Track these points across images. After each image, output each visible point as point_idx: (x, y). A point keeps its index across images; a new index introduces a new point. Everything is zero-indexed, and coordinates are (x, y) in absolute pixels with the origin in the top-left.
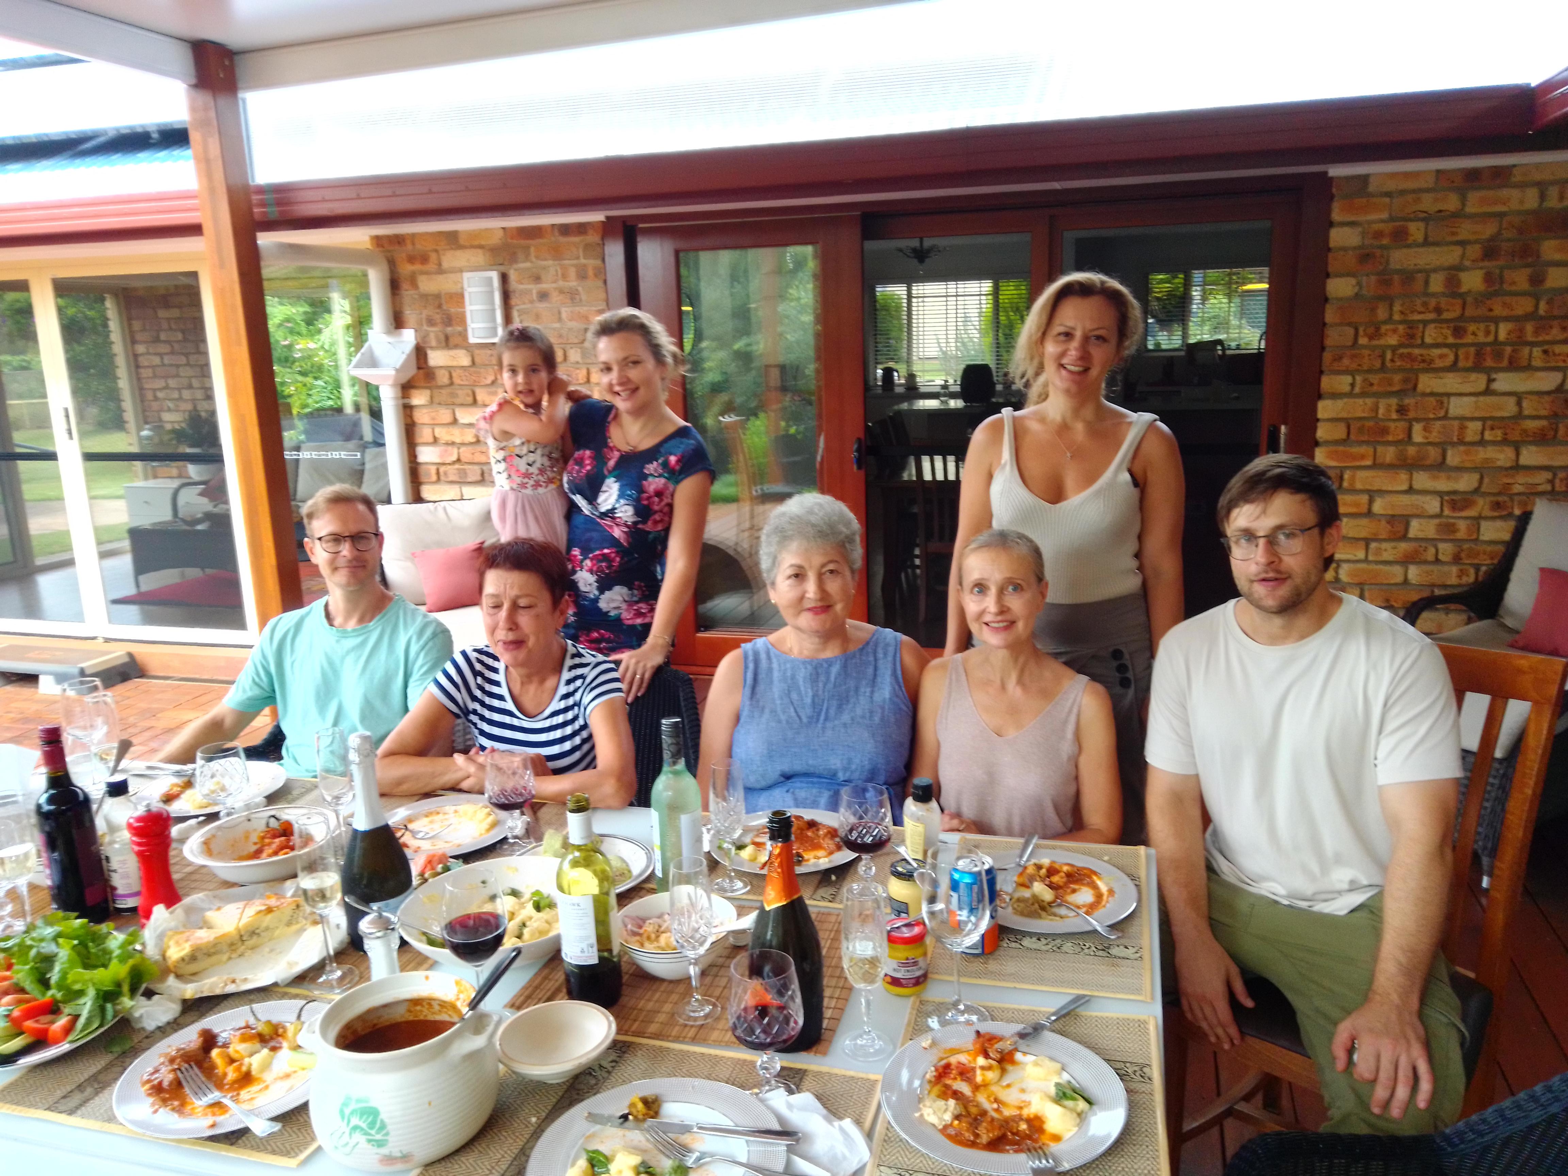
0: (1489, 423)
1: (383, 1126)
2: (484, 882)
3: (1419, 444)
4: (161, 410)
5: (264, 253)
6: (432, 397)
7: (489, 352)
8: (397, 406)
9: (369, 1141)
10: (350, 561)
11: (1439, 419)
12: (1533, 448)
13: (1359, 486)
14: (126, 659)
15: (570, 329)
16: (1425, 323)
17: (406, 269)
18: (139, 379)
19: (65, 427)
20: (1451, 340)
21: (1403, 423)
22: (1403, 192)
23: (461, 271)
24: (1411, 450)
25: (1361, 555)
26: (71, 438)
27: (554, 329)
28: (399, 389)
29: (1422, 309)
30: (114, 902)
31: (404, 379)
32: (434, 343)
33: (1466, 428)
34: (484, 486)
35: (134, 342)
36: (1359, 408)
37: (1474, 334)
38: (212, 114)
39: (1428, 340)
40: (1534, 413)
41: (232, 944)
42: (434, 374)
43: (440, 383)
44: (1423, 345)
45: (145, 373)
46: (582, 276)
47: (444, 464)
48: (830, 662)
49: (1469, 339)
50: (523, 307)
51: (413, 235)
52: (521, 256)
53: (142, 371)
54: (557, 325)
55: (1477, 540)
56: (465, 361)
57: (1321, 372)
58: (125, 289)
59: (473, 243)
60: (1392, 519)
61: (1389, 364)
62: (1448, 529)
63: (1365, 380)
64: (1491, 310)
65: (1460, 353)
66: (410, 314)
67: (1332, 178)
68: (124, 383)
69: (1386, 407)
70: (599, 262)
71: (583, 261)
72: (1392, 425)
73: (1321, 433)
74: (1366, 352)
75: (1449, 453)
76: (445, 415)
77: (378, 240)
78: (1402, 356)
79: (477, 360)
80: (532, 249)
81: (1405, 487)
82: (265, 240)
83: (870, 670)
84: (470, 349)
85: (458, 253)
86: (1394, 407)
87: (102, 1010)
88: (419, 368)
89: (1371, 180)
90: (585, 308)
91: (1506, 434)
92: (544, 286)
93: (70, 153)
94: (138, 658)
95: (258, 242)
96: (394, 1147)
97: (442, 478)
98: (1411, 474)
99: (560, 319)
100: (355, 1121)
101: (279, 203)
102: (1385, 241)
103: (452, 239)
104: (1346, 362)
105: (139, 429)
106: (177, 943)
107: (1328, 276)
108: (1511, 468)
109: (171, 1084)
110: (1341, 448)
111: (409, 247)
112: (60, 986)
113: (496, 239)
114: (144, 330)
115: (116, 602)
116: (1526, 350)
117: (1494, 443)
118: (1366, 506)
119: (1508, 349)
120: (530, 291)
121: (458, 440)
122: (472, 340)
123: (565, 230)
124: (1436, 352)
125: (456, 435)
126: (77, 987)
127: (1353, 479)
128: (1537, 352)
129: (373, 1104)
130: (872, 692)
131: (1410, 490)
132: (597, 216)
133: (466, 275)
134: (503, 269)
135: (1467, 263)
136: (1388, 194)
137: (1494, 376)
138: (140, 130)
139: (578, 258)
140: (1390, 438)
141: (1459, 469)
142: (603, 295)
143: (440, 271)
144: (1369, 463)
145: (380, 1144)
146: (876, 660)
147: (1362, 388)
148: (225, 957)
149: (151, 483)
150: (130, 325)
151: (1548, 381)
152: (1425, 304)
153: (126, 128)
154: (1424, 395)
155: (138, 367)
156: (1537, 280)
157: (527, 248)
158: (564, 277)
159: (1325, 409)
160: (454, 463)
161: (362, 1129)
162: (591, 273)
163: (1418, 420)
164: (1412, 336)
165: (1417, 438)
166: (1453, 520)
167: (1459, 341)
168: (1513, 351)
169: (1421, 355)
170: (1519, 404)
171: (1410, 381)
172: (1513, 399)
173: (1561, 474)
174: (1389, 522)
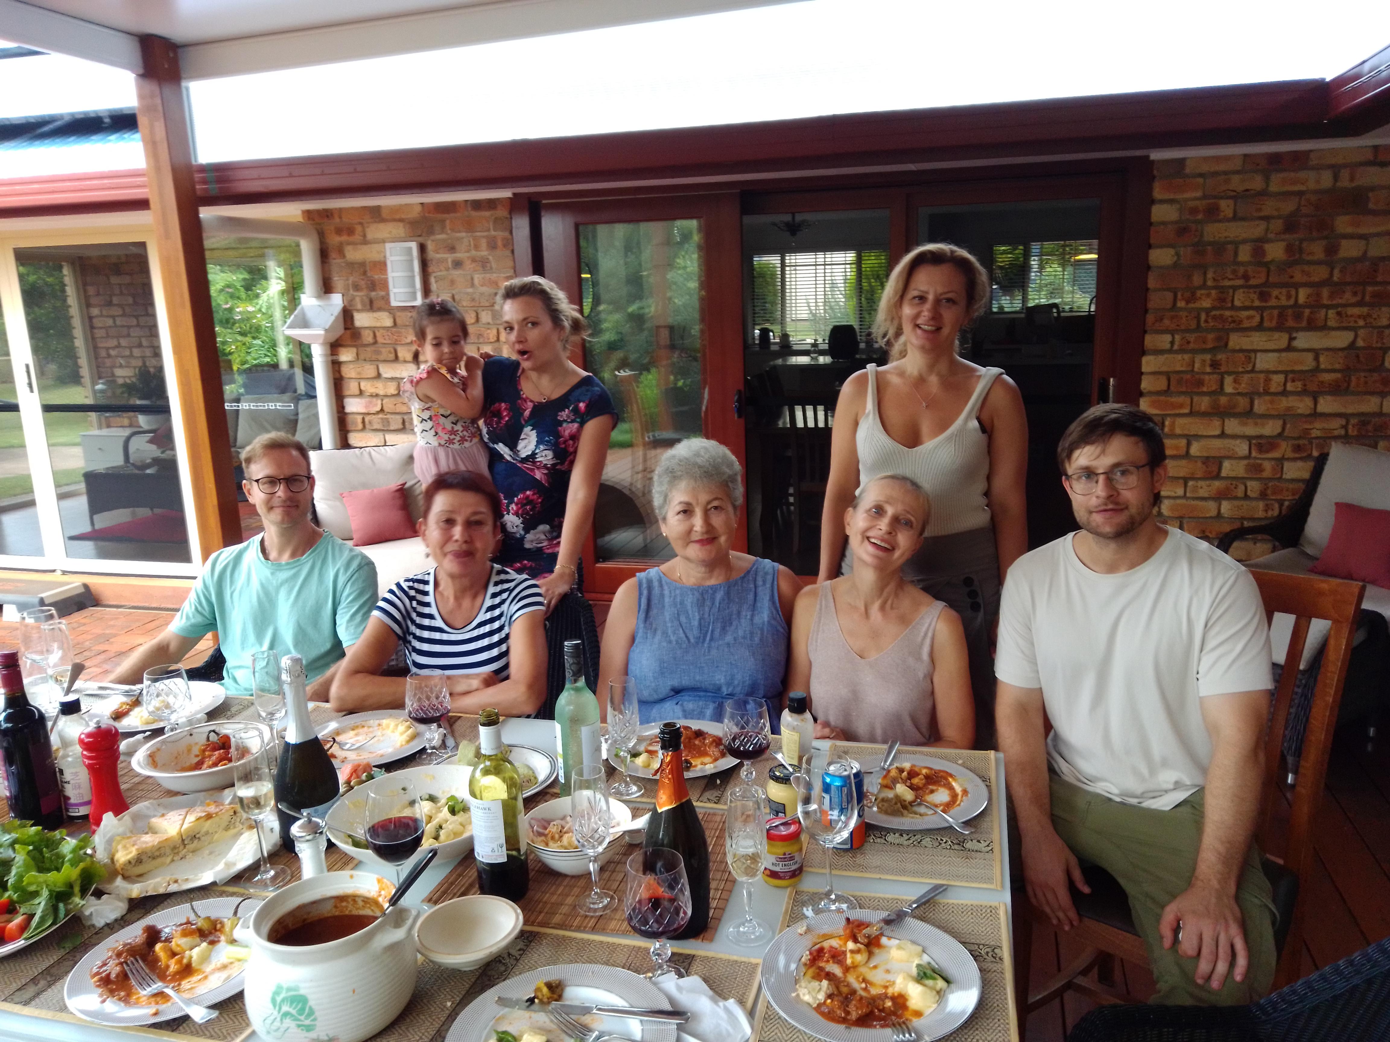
0: (1290, 376)
1: (312, 1012)
2: (404, 789)
3: (1230, 394)
4: (113, 367)
5: (205, 225)
6: (357, 354)
7: (410, 314)
8: (326, 362)
9: (299, 1026)
10: (285, 501)
11: (1248, 372)
12: (1329, 398)
13: (1178, 431)
14: (82, 590)
15: (482, 294)
16: (1235, 288)
17: (334, 240)
18: (93, 338)
19: (27, 381)
20: (1257, 303)
21: (1215, 376)
22: (1215, 174)
23: (384, 241)
24: (1223, 400)
25: (1180, 492)
26: (32, 391)
27: (467, 293)
28: (328, 347)
29: (1231, 277)
30: (67, 810)
31: (332, 339)
32: (359, 306)
33: (1270, 380)
34: (405, 433)
35: (88, 305)
36: (1178, 362)
37: (1277, 298)
38: (158, 101)
39: (1237, 303)
40: (1330, 367)
41: (175, 848)
42: (359, 334)
43: (365, 342)
44: (1233, 308)
45: (99, 333)
46: (492, 246)
47: (369, 414)
48: (714, 589)
49: (1273, 302)
50: (439, 274)
51: (340, 210)
52: (437, 228)
53: (96, 331)
54: (470, 290)
56: (388, 322)
57: (1145, 332)
58: (81, 258)
59: (395, 216)
60: (1206, 460)
61: (1203, 324)
62: (1256, 468)
63: (1183, 338)
64: (1292, 277)
65: (1265, 314)
66: (338, 281)
67: (1153, 161)
68: (79, 343)
69: (1201, 362)
70: (507, 234)
71: (493, 233)
72: (1207, 377)
73: (1145, 384)
74: (1185, 314)
75: (1256, 402)
76: (370, 370)
77: (308, 214)
78: (1214, 318)
79: (398, 321)
80: (448, 222)
81: (1217, 432)
82: (206, 213)
83: (751, 596)
84: (392, 311)
85: (381, 226)
86: (1208, 362)
87: (55, 909)
88: (346, 329)
89: (1188, 162)
90: (495, 275)
91: (1305, 385)
92: (459, 255)
93: (30, 135)
94: (93, 589)
95: (201, 216)
96: (322, 1031)
97: (367, 426)
98: (1223, 421)
99: (473, 285)
100: (285, 1008)
101: (219, 180)
102: (1200, 217)
103: (376, 214)
104: (1166, 322)
105: (94, 383)
106: (125, 847)
107: (1150, 247)
108: (1310, 415)
109: (117, 976)
110: (1162, 398)
111: (337, 220)
112: (18, 887)
113: (416, 213)
114: (98, 294)
115: (72, 538)
116: (1323, 312)
117: (1295, 393)
118: (1185, 449)
119: (1307, 311)
120: (446, 259)
121: (381, 393)
122: (394, 303)
123: (477, 205)
124: (1245, 314)
125: (380, 388)
126: (32, 888)
127: (1172, 425)
128: (1331, 313)
129: (302, 992)
130: (752, 616)
131: (1223, 435)
132: (505, 193)
133: (388, 246)
134: (421, 240)
135: (1271, 236)
136: (1201, 175)
137: (1295, 335)
138: (93, 115)
139: (489, 230)
140: (1205, 389)
141: (1266, 416)
142: (510, 263)
143: (365, 242)
144: (1186, 411)
145: (309, 1028)
146: (756, 587)
147: (1181, 345)
148: (169, 859)
149: (105, 432)
150: (85, 291)
151: (1341, 339)
152: (1234, 272)
153: (80, 113)
154: (1234, 351)
155: (92, 327)
156: (1332, 250)
157: (443, 222)
158: (477, 247)
159: (1148, 363)
160: (378, 413)
161: (292, 1015)
162: (500, 243)
163: (1229, 373)
164: (1223, 300)
165: (1229, 389)
166: (1260, 462)
167: (1264, 304)
168: (1311, 313)
169: (1232, 317)
170: (1316, 359)
171: (1223, 340)
172: (1311, 355)
173: (1353, 421)
174: (1205, 463)
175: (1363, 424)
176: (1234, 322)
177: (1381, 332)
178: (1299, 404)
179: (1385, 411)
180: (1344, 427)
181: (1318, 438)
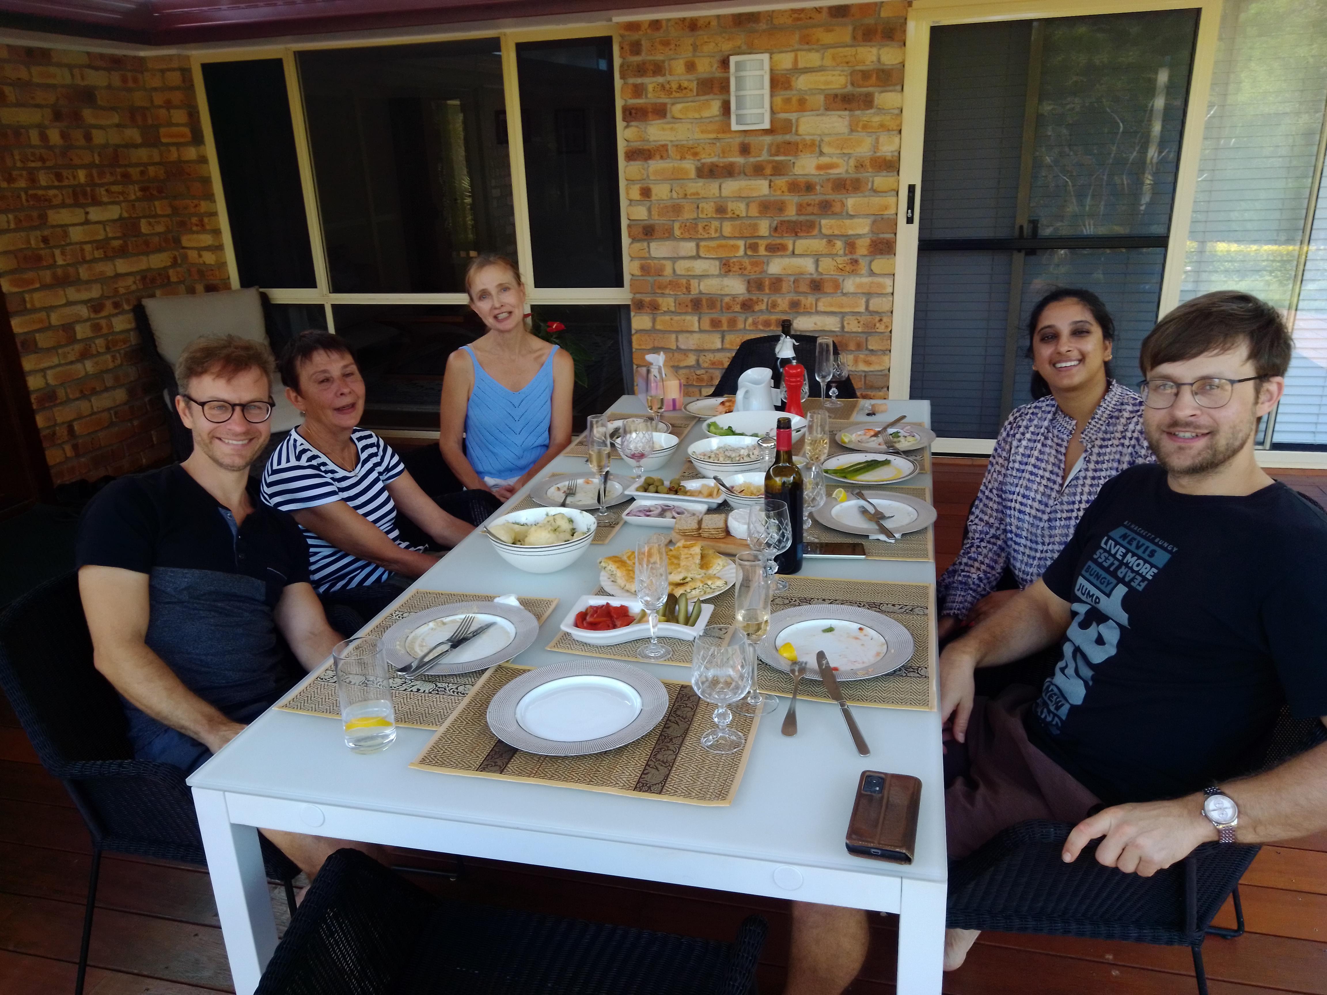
0: (95, 245)
3: (63, 266)
11: (68, 245)
12: (120, 261)
13: (38, 305)
16: (38, 169)
20: (56, 183)
21: (48, 250)
24: (59, 271)
25: (56, 361)
29: (32, 159)
33: (83, 250)
36: (18, 241)
37: (67, 178)
39: (43, 183)
40: (114, 235)
44: (41, 187)
49: (66, 182)
55: (113, 332)
60: (64, 328)
61: (25, 203)
62: (96, 328)
63: (14, 217)
64: (71, 160)
65: (64, 193)
69: (34, 239)
72: (42, 252)
75: (81, 270)
78: (31, 196)
81: (64, 301)
86: (39, 238)
91: (105, 252)
98: (65, 291)
108: (114, 277)
110: (17, 276)
116: (97, 189)
117: (100, 260)
118: (47, 321)
119: (88, 189)
124: (51, 192)
127: (31, 300)
128: (103, 191)
135: (47, 123)
140: (45, 264)
141: (88, 282)
144: (38, 285)
147: (15, 224)
151: (114, 212)
152: (33, 154)
154: (53, 227)
156: (88, 137)
163: (56, 247)
164: (33, 180)
165: (60, 262)
166: (97, 321)
167: (60, 184)
168: (92, 190)
169: (43, 195)
170: (105, 230)
171: (43, 217)
172: (101, 226)
173: (138, 277)
174: (63, 331)
175: (144, 278)
176: (46, 200)
177: (134, 206)
178: (107, 269)
179: (152, 266)
180: (135, 283)
181: (124, 294)
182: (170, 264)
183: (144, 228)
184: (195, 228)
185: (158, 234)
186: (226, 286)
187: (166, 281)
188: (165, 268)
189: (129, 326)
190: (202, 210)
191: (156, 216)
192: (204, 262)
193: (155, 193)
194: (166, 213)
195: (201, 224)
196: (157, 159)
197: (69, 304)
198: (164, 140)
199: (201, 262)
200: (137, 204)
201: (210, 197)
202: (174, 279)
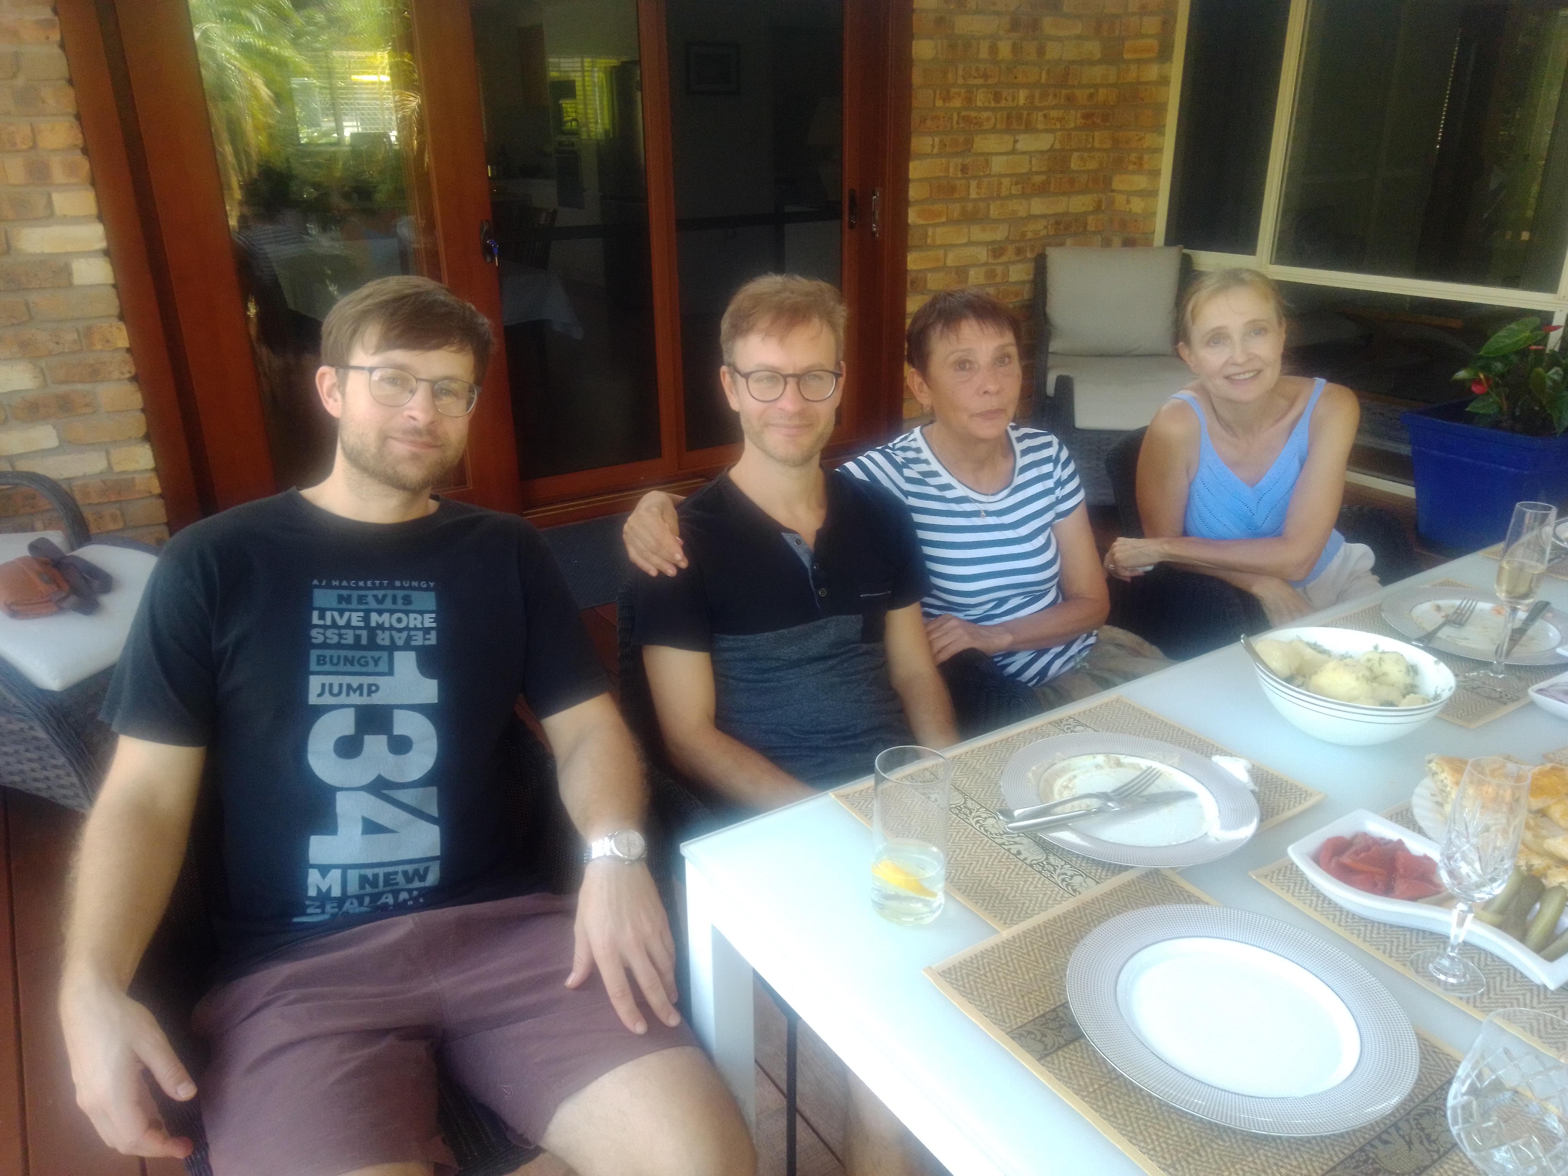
0: (1015, 179)
3: (975, 200)
11: (986, 176)
12: (1037, 200)
13: (938, 242)
16: (978, 87)
20: (993, 105)
21: (964, 181)
24: (970, 206)
29: (976, 75)
33: (1001, 184)
36: (937, 167)
37: (1006, 99)
39: (979, 103)
40: (1038, 169)
44: (976, 108)
49: (1003, 104)
55: (1007, 281)
57: (910, 134)
60: (958, 270)
61: (955, 126)
62: (991, 274)
63: (941, 141)
64: (1016, 78)
65: (998, 116)
69: (954, 166)
72: (958, 183)
73: (912, 193)
74: (941, 114)
75: (992, 207)
78: (963, 118)
81: (965, 241)
86: (959, 166)
91: (1023, 188)
98: (969, 229)
102: (952, 6)
104: (928, 123)
107: (913, 37)
108: (1026, 218)
110: (926, 207)
116: (1035, 113)
117: (1016, 196)
118: (943, 260)
119: (1025, 113)
124: (985, 115)
127: (933, 235)
128: (1040, 115)
135: (1001, 33)
137: (1017, 138)
140: (957, 196)
141: (997, 221)
144: (944, 219)
147: (939, 148)
151: (1045, 142)
152: (977, 70)
154: (977, 154)
156: (1041, 52)
159: (914, 169)
163: (973, 178)
164: (969, 100)
165: (973, 195)
166: (994, 267)
167: (998, 105)
168: (1028, 114)
169: (976, 118)
170: (1030, 162)
171: (969, 142)
172: (1027, 157)
173: (1052, 221)
174: (957, 273)
175: (1057, 223)
177: (1070, 135)
178: (1020, 208)
179: (1071, 210)
180: (1046, 227)
181: (1031, 240)
182: (1091, 208)
183: (1075, 163)
184: (1131, 167)
185: (1088, 171)
186: (1147, 241)
187: (1081, 230)
188: (1086, 213)
189: (1025, 277)
190: (1145, 146)
191: (1093, 149)
192: (1131, 210)
193: (1099, 121)
194: (1105, 146)
195: (1140, 162)
196: (1112, 79)
197: (970, 243)
198: (1126, 56)
199: (1127, 210)
200: (1074, 133)
201: (1159, 128)
202: (1091, 228)
